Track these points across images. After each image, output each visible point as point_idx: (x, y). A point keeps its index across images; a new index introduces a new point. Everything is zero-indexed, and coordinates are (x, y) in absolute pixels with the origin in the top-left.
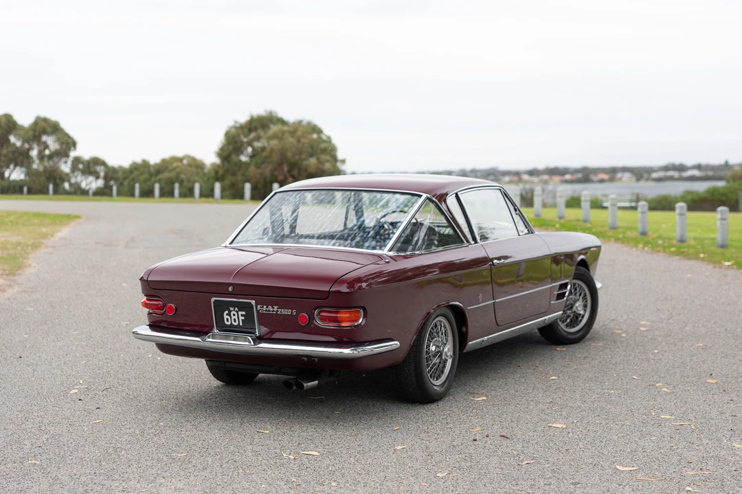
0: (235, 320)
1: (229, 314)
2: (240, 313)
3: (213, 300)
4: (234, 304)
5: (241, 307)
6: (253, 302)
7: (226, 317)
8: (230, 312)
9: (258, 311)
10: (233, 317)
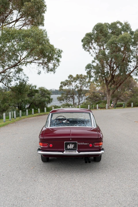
0: (71, 147)
1: (69, 146)
2: (73, 145)
3: (65, 142)
4: (71, 143)
5: (73, 143)
6: (77, 142)
7: (68, 146)
8: (70, 145)
9: (78, 144)
10: (70, 146)
